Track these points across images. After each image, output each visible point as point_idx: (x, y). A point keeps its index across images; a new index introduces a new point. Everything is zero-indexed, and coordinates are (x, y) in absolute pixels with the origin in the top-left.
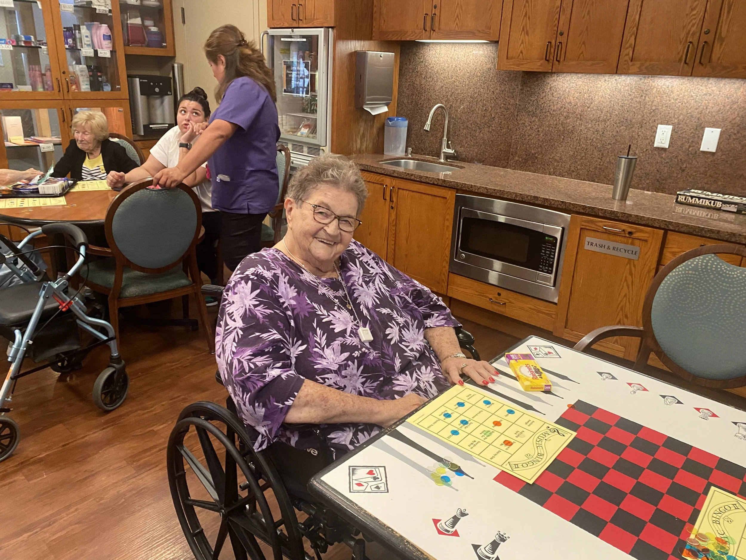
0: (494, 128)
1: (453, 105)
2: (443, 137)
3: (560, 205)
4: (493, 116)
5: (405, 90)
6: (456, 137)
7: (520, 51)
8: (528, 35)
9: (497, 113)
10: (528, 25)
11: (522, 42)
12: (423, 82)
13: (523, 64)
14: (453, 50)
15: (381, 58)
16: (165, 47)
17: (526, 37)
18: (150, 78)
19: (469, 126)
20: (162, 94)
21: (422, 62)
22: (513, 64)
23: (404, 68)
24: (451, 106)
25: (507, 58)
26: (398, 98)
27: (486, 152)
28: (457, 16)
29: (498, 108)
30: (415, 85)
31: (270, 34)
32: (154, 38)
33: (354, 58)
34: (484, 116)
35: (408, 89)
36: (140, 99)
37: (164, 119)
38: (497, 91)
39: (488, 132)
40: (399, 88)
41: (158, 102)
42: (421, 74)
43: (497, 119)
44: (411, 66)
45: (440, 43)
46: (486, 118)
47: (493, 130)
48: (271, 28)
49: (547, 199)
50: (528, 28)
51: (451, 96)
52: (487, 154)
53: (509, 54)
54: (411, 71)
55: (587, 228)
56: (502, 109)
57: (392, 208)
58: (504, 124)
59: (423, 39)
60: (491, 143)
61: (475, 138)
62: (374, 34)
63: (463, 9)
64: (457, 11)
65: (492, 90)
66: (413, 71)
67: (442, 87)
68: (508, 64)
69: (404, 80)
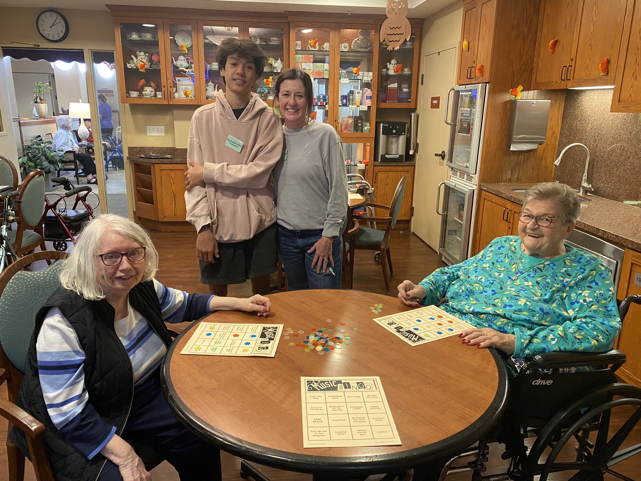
0: (628, 167)
1: (599, 145)
2: (584, 173)
3: (615, 239)
4: (628, 155)
5: (565, 131)
6: (598, 174)
7: (629, 95)
8: (636, 79)
9: (632, 153)
10: (637, 71)
11: (632, 87)
12: (579, 124)
13: (630, 107)
14: (603, 96)
15: (534, 105)
16: (410, 102)
17: (635, 81)
18: (390, 123)
19: (609, 164)
20: (398, 134)
21: (580, 107)
22: (623, 107)
23: (566, 113)
24: (597, 145)
25: (619, 102)
26: (560, 137)
27: (620, 189)
28: (587, 66)
29: (633, 148)
30: (573, 127)
31: (456, 89)
32: (403, 96)
33: (508, 106)
34: (622, 155)
35: (567, 131)
36: (382, 138)
37: (397, 151)
38: (634, 132)
39: (624, 170)
40: (561, 129)
41: (394, 140)
42: (578, 117)
43: (631, 159)
44: (571, 111)
45: (594, 90)
46: (623, 157)
47: (628, 169)
48: (459, 85)
49: (606, 232)
50: (637, 73)
51: (597, 137)
52: (621, 191)
53: (621, 97)
54: (571, 115)
55: (637, 263)
56: (637, 149)
57: (509, 228)
58: (637, 163)
59: (574, 87)
60: (624, 180)
61: (612, 175)
62: (532, 86)
63: (591, 60)
64: (587, 62)
65: (630, 131)
66: (572, 115)
67: (592, 128)
68: (619, 106)
69: (565, 122)
